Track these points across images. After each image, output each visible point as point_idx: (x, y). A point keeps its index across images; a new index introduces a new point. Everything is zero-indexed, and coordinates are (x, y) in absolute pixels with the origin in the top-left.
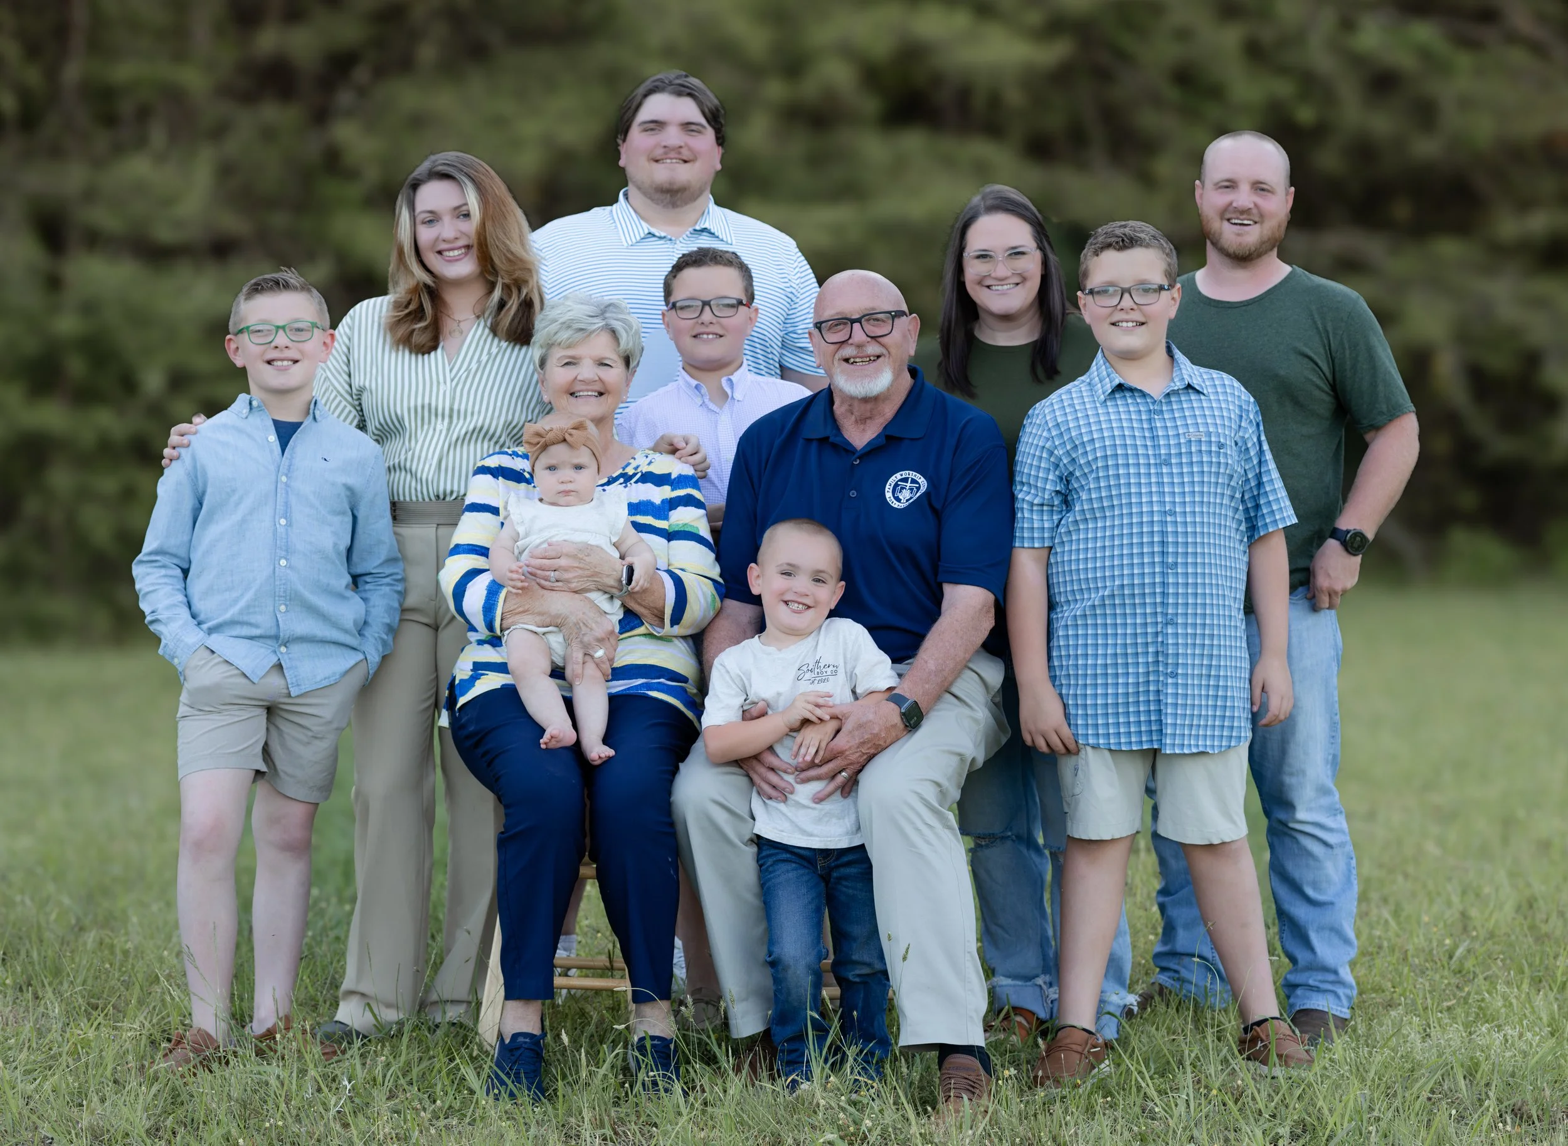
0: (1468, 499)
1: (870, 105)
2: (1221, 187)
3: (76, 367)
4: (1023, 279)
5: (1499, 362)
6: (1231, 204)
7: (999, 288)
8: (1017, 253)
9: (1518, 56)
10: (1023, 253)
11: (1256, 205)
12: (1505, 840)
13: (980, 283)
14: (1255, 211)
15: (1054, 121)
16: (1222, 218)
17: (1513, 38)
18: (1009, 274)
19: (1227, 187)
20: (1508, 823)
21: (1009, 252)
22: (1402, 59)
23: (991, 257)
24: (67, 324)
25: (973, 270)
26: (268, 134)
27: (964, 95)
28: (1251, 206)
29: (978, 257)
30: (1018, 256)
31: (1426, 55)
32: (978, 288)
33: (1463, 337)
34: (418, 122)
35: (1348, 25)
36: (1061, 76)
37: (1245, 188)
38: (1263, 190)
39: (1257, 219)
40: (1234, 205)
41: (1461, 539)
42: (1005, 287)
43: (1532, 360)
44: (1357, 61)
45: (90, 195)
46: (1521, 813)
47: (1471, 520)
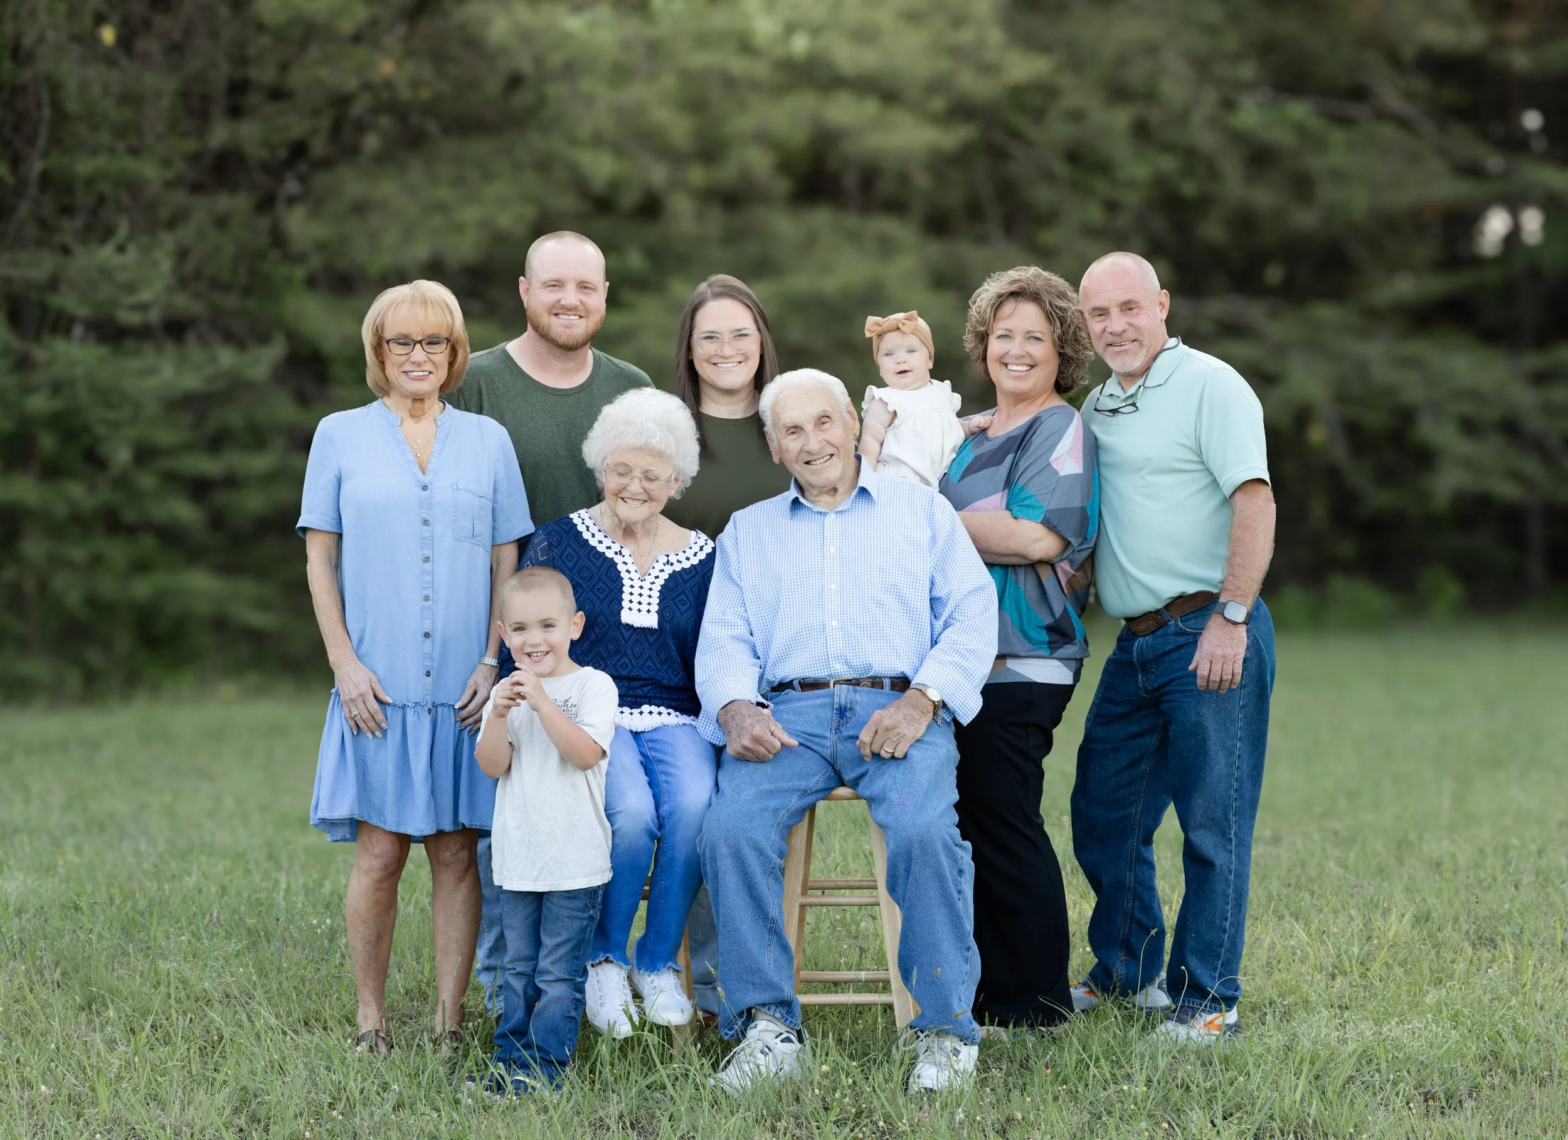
0: (1346, 548)
1: (782, 186)
2: (548, 286)
3: (47, 442)
4: (746, 358)
5: (1375, 420)
6: (559, 301)
7: (725, 365)
8: (741, 335)
9: (1389, 132)
10: (746, 335)
11: (581, 302)
12: (1401, 862)
13: (708, 361)
14: (581, 307)
15: (954, 198)
16: (550, 313)
17: (1382, 115)
18: (734, 353)
19: (554, 286)
20: (1402, 846)
21: (734, 334)
22: (1281, 136)
23: (717, 338)
24: (39, 403)
25: (702, 350)
26: (222, 222)
27: (869, 176)
28: (578, 303)
29: (706, 338)
30: (741, 338)
31: (1301, 131)
32: (705, 365)
33: (1342, 397)
34: (360, 208)
35: (1229, 105)
36: (960, 158)
37: (571, 287)
38: (586, 288)
39: (582, 314)
40: (563, 302)
41: (1340, 585)
42: (730, 365)
43: (1406, 416)
44: (1239, 138)
45: (53, 284)
46: (1412, 836)
47: (1348, 568)
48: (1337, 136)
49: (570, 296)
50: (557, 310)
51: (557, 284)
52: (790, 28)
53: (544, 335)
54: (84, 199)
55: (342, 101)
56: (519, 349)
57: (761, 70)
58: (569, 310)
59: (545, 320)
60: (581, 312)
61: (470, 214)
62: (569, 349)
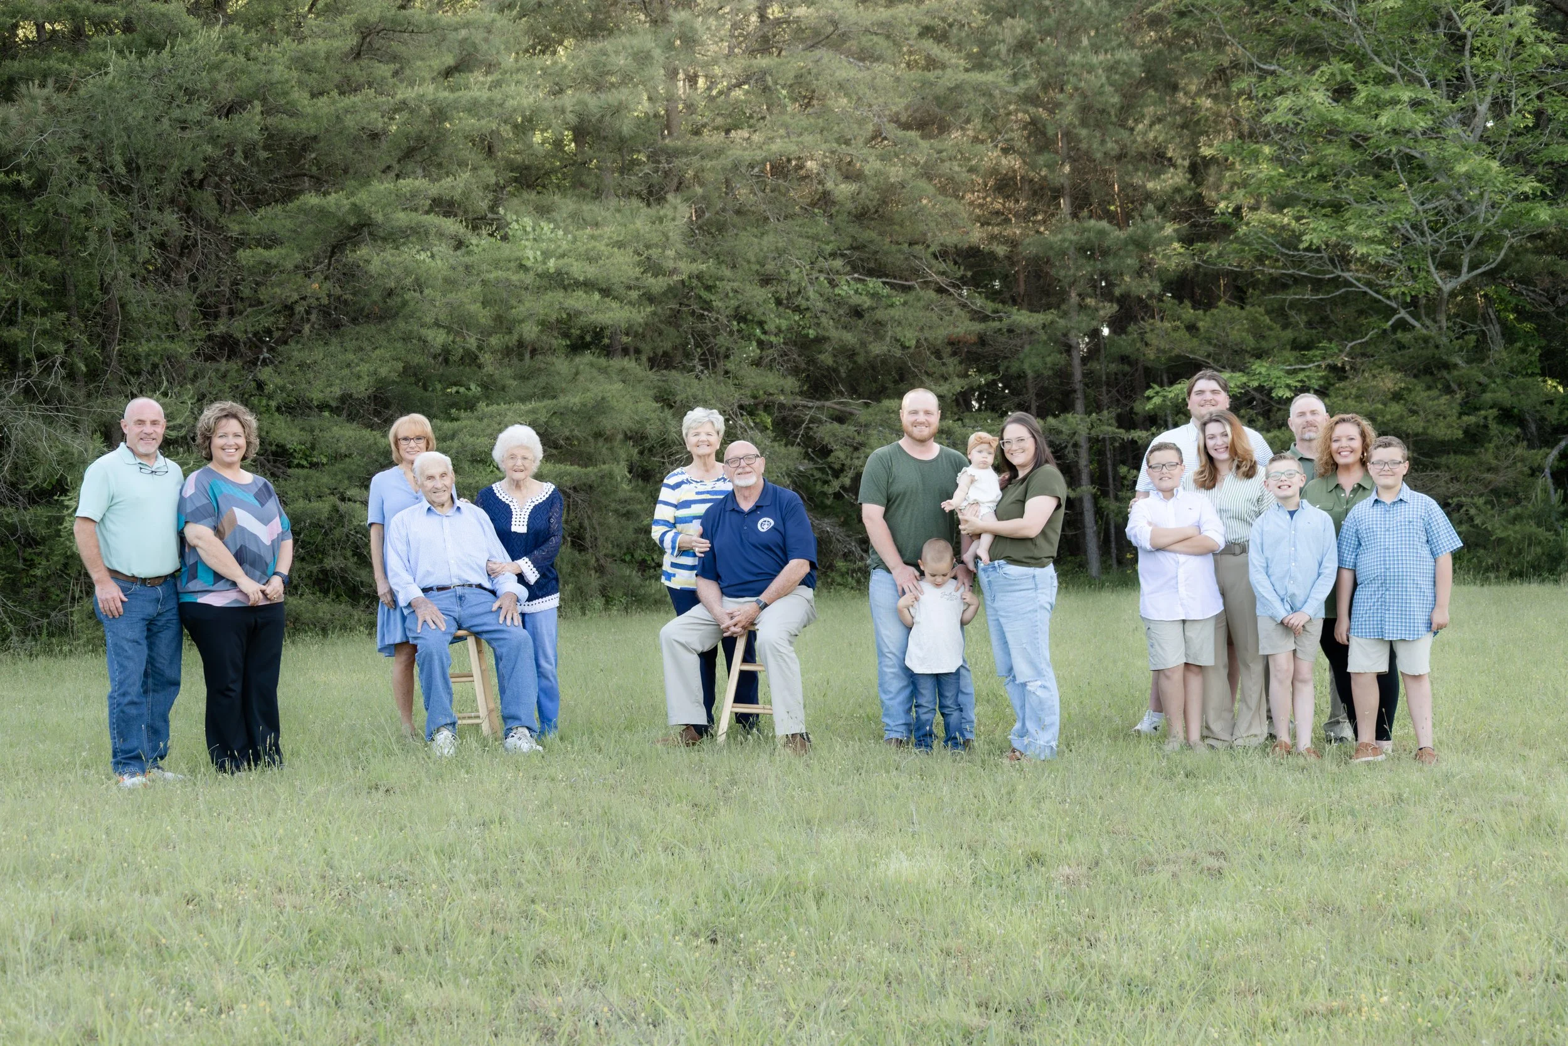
2: (912, 414)
11: (927, 420)
14: (927, 422)
16: (911, 425)
37: (922, 414)
38: (929, 413)
40: (916, 420)
48: (898, 299)
49: (921, 418)
50: (915, 424)
51: (915, 412)
52: (546, 255)
53: (911, 436)
54: (145, 367)
55: (288, 309)
56: (904, 442)
57: (529, 278)
58: (921, 424)
59: (910, 428)
60: (928, 425)
61: (364, 368)
62: (922, 441)
